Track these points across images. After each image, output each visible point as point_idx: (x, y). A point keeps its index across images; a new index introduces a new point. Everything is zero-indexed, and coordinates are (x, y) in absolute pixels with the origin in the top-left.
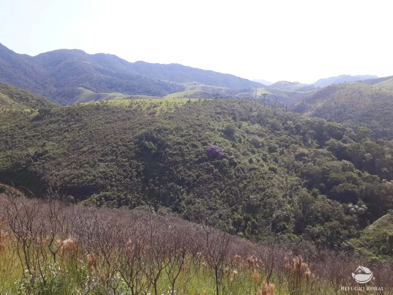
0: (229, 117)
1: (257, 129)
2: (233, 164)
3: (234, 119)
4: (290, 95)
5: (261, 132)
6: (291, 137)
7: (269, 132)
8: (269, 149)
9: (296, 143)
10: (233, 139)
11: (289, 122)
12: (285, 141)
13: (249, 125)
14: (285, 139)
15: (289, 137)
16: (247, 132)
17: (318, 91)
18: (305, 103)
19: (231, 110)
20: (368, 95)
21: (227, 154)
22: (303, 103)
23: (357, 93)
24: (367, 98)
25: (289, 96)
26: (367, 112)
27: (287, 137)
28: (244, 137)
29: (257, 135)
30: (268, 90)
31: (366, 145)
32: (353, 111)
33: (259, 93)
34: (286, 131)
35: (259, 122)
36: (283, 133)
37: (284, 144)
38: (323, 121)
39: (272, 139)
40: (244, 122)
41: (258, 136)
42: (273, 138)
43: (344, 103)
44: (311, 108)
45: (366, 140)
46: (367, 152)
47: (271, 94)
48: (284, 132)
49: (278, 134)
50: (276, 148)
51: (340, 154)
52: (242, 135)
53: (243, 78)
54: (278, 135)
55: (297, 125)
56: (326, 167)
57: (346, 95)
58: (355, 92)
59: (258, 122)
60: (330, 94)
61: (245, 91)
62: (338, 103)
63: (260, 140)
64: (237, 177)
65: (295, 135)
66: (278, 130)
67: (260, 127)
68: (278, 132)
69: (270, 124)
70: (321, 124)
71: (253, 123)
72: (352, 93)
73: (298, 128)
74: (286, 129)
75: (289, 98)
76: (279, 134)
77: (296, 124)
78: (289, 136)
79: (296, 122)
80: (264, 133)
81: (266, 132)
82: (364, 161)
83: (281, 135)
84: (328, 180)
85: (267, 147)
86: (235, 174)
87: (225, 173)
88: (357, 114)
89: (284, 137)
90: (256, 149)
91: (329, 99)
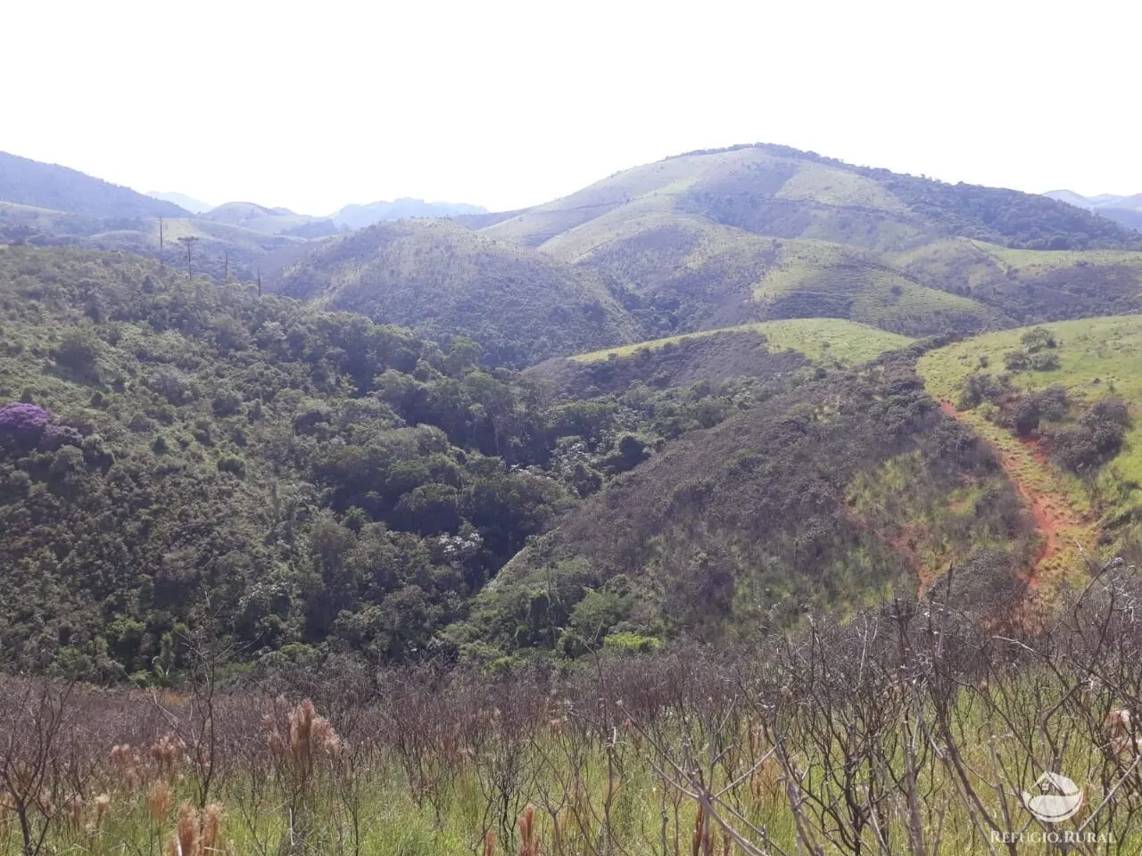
0: (74, 307)
1: (172, 347)
2: (98, 461)
3: (93, 314)
4: (267, 245)
5: (187, 356)
6: (280, 367)
7: (211, 355)
8: (215, 405)
9: (294, 385)
10: (93, 380)
11: (270, 325)
12: (263, 380)
13: (145, 334)
14: (261, 374)
15: (273, 369)
16: (142, 355)
17: (345, 238)
18: (311, 269)
19: (79, 286)
20: (469, 256)
21: (75, 430)
22: (305, 272)
23: (442, 248)
24: (466, 264)
25: (263, 247)
26: (468, 301)
27: (267, 368)
28: (132, 372)
29: (173, 363)
30: (202, 227)
31: (472, 382)
32: (436, 295)
33: (173, 233)
34: (264, 351)
35: (178, 325)
36: (253, 357)
37: (260, 388)
38: (363, 322)
39: (222, 377)
40: (127, 325)
41: (178, 366)
42: (225, 372)
43: (414, 275)
44: (329, 285)
45: (469, 369)
46: (475, 400)
47: (212, 238)
48: (258, 355)
49: (239, 360)
50: (237, 402)
51: (413, 409)
52: (124, 367)
53: (112, 181)
54: (240, 364)
55: (294, 331)
56: (378, 447)
57: (417, 253)
58: (437, 247)
59: (174, 326)
60: (377, 247)
61: (124, 224)
62: (399, 275)
63: (185, 379)
64: (117, 501)
65: (290, 361)
66: (237, 349)
67: (182, 339)
68: (239, 354)
69: (214, 329)
70: (359, 329)
71: (159, 328)
72: (431, 249)
73: (296, 340)
74: (262, 345)
75: (266, 253)
76: (244, 361)
77: (290, 330)
78: (273, 364)
79: (290, 326)
80: (197, 359)
81: (202, 356)
82: (468, 423)
83: (248, 364)
84: (387, 480)
85: (209, 402)
86: (109, 493)
87: (72, 492)
88: (446, 303)
89: (257, 367)
90: (173, 410)
91: (376, 261)
